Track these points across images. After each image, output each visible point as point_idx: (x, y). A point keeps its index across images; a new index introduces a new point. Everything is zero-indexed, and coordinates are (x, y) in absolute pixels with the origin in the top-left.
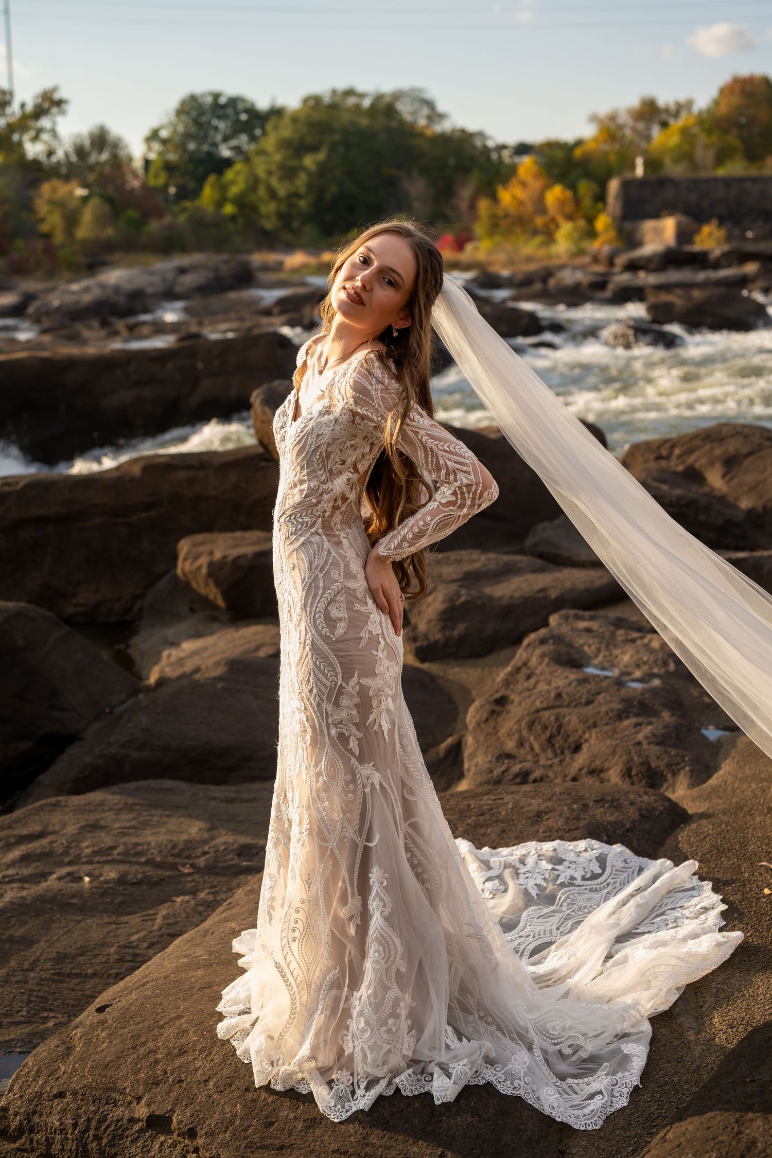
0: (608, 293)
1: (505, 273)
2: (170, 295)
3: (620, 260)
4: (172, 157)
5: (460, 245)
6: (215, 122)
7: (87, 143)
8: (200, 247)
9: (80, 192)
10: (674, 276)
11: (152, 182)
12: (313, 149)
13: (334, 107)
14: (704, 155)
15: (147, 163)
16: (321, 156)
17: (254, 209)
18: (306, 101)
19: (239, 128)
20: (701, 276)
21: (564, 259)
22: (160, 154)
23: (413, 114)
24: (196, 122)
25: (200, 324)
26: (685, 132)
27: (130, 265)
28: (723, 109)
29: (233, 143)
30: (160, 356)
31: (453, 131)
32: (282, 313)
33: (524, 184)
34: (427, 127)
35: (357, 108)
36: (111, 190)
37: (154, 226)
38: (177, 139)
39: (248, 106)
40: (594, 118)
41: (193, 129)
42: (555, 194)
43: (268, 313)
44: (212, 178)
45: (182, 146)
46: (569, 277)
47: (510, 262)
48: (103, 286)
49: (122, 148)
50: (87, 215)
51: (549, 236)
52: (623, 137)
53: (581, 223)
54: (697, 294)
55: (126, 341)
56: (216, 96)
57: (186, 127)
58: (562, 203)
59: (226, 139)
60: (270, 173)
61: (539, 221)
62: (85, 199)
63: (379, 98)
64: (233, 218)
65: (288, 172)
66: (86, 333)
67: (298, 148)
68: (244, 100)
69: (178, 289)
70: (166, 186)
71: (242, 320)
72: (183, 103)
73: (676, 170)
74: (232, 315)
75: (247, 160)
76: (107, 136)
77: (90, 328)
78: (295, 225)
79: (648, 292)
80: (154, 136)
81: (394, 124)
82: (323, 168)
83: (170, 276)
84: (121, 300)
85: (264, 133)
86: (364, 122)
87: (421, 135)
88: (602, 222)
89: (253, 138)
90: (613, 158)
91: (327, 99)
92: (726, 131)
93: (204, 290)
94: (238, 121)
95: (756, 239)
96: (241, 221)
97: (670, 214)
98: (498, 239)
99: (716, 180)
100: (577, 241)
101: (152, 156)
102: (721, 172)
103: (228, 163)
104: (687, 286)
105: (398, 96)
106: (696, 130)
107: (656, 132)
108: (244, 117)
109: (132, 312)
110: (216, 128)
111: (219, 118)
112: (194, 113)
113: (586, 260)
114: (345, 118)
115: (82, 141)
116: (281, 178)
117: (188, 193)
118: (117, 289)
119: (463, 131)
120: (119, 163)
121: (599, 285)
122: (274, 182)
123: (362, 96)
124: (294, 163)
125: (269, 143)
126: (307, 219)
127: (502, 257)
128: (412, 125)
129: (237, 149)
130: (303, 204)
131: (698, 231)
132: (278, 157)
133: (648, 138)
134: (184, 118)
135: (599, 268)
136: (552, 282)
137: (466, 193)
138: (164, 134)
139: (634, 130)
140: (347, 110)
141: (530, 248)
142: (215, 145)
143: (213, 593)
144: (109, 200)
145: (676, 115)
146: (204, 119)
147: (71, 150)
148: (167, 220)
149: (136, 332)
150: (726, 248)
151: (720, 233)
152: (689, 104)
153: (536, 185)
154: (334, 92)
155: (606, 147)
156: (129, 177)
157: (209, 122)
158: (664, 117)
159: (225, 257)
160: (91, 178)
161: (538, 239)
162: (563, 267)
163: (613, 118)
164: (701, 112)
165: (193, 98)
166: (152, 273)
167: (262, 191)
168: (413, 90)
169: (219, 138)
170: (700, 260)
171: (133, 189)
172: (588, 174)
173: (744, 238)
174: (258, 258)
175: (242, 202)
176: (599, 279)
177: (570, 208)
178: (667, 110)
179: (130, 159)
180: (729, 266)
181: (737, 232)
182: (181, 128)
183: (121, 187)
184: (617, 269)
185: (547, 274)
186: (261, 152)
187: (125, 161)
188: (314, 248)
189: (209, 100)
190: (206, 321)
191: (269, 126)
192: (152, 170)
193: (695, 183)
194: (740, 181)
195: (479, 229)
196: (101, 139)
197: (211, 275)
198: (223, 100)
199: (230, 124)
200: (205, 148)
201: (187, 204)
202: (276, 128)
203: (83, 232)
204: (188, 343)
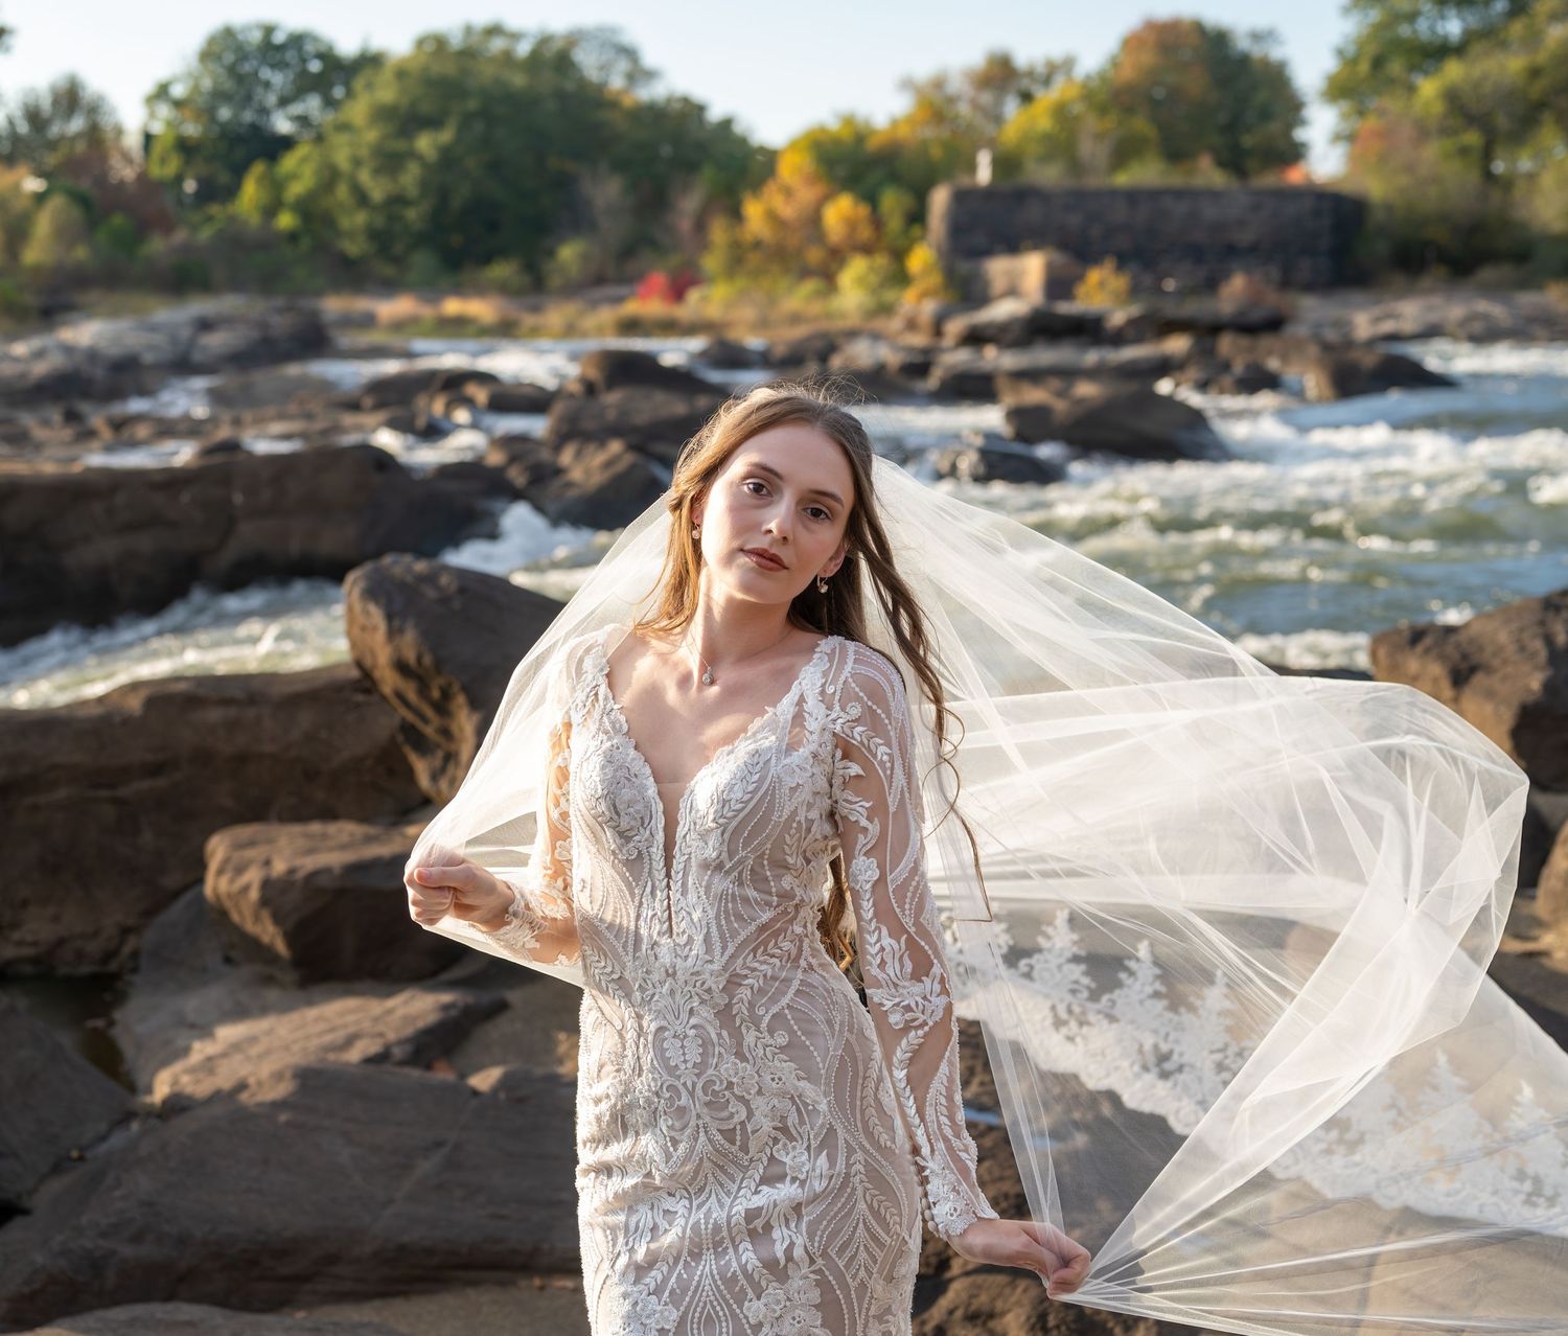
0: (933, 381)
1: (754, 342)
2: (183, 366)
3: (955, 327)
4: (192, 130)
5: (678, 292)
6: (266, 73)
7: (46, 104)
8: (236, 285)
9: (33, 184)
10: (1045, 355)
11: (157, 171)
12: (433, 123)
13: (468, 54)
14: (1091, 150)
15: (148, 139)
16: (446, 136)
17: (328, 221)
18: (421, 43)
19: (306, 84)
20: (1092, 357)
21: (853, 320)
22: (169, 124)
23: (602, 68)
24: (232, 70)
25: (237, 422)
26: (1061, 112)
27: (114, 314)
28: (1128, 73)
29: (297, 109)
30: (171, 481)
31: (669, 100)
32: (379, 406)
33: (788, 192)
34: (626, 91)
35: (507, 58)
36: (85, 185)
37: (157, 246)
38: (201, 101)
39: (322, 49)
40: (907, 84)
41: (228, 85)
42: (840, 212)
43: (353, 406)
44: (258, 169)
45: (209, 113)
46: (863, 354)
47: (762, 324)
48: (68, 350)
49: (105, 113)
50: (44, 225)
51: (828, 276)
52: (957, 117)
53: (881, 261)
54: (1086, 390)
55: (109, 449)
56: (269, 30)
57: (215, 83)
58: (851, 225)
59: (284, 102)
60: (357, 162)
61: (814, 255)
62: (40, 198)
63: (545, 41)
64: (293, 237)
65: (389, 162)
66: (39, 433)
67: (406, 121)
68: (315, 39)
69: (198, 357)
70: (179, 179)
71: (309, 417)
72: (212, 41)
73: (1048, 175)
74: (293, 408)
75: (320, 139)
76: (81, 94)
77: (46, 423)
78: (398, 248)
79: (1002, 384)
80: (162, 92)
81: (570, 86)
82: (448, 159)
83: (185, 333)
84: (99, 373)
85: (350, 94)
86: (518, 80)
87: (613, 104)
88: (921, 258)
89: (330, 103)
90: (936, 152)
91: (456, 41)
92: (1129, 110)
93: (242, 360)
94: (304, 73)
95: (1182, 294)
96: (305, 243)
97: (1036, 247)
98: (741, 282)
99: (1114, 193)
100: (875, 291)
101: (157, 128)
102: (1122, 179)
103: (286, 143)
104: (1069, 374)
105: (574, 39)
106: (1078, 108)
107: (1011, 108)
108: (315, 66)
109: (116, 393)
110: (267, 85)
111: (273, 66)
112: (229, 58)
113: (895, 324)
114: (486, 73)
115: (37, 100)
116: (377, 172)
117: (216, 192)
118: (92, 355)
119: (686, 101)
120: (98, 138)
121: (919, 368)
122: (365, 177)
123: (516, 37)
124: (400, 145)
125: (358, 111)
126: (422, 240)
127: (748, 313)
128: (601, 87)
129: (303, 121)
130: (412, 214)
131: (1080, 277)
132: (371, 136)
133: (998, 119)
134: (211, 66)
135: (919, 340)
136: (836, 362)
137: (689, 203)
138: (178, 91)
139: (975, 104)
140: (493, 60)
141: (798, 298)
142: (264, 111)
143: (269, 933)
144: (81, 200)
145: (1047, 81)
146: (247, 67)
147: (18, 114)
148: (180, 236)
149: (126, 433)
150: (1134, 310)
151: (1119, 282)
152: (1068, 64)
153: (807, 195)
154: (469, 30)
155: (929, 133)
156: (116, 162)
157: (256, 73)
158: (1025, 83)
159: (280, 302)
160: (51, 160)
161: (810, 286)
162: (852, 334)
163: (939, 84)
164: (1088, 77)
165: (228, 34)
166: (153, 328)
167: (342, 192)
168: (601, 30)
169: (271, 99)
170: (1087, 330)
171: (122, 183)
172: (895, 177)
173: (1158, 291)
174: (333, 305)
175: (307, 209)
176: (918, 359)
177: (865, 233)
178: (1030, 74)
179: (119, 131)
180: (1139, 339)
181: (1147, 280)
182: (207, 84)
183: (102, 180)
184: (948, 340)
185: (825, 348)
186: (344, 127)
187: (110, 135)
188: (431, 290)
189: (256, 37)
190: (248, 416)
191: (359, 84)
192: (157, 149)
193: (1079, 198)
194: (1154, 195)
195: (711, 262)
196: (70, 97)
197: (255, 334)
198: (279, 38)
199: (291, 77)
200: (248, 116)
201: (215, 209)
202: (369, 86)
203: (38, 251)
204: (218, 459)
